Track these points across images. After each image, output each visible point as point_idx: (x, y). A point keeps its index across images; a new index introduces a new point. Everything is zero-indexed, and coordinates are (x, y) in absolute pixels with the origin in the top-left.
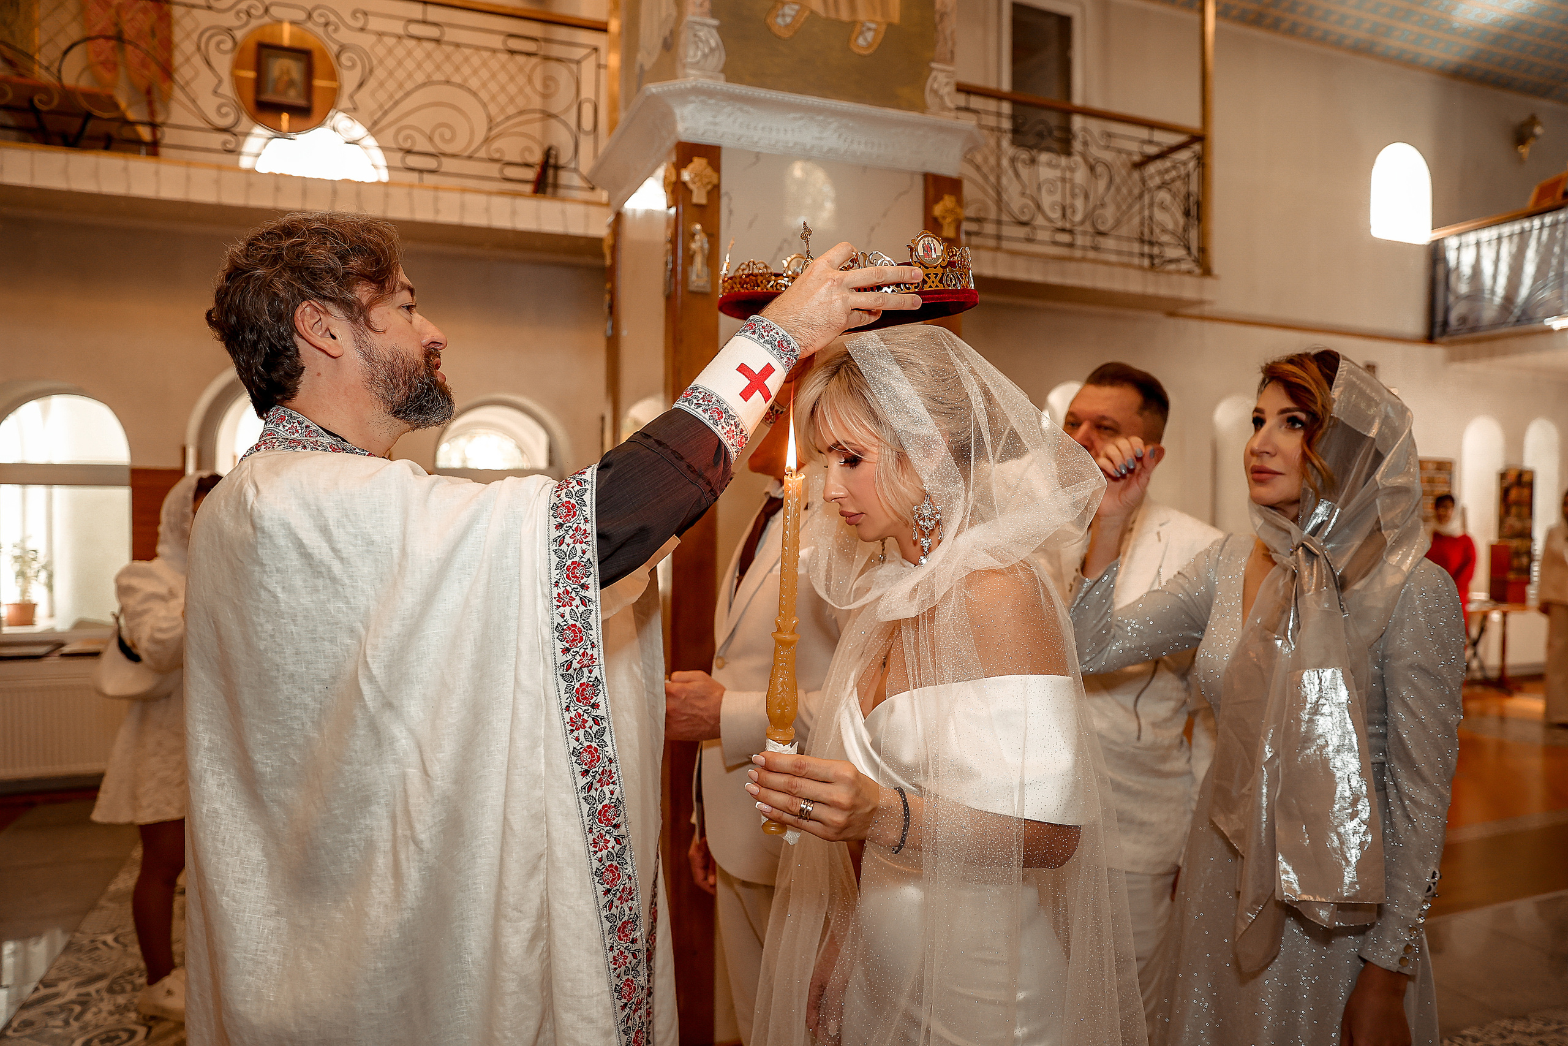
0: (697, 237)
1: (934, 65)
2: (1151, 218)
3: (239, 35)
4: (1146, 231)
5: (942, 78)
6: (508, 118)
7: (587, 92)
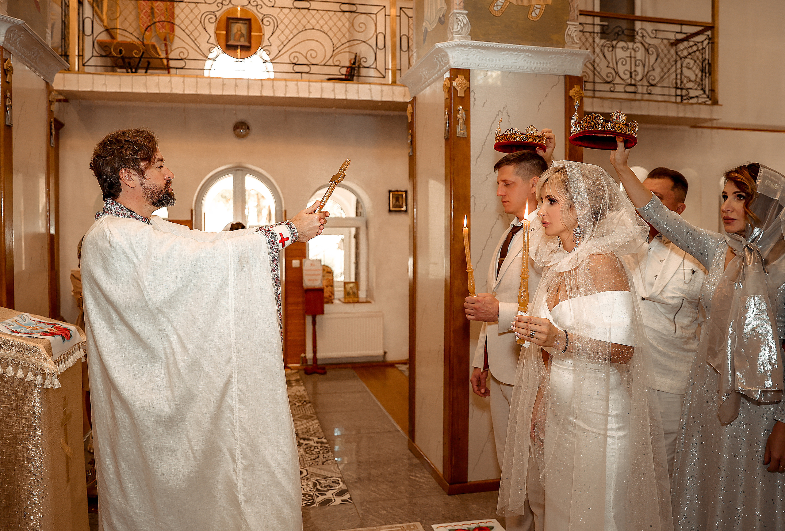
0: (460, 112)
1: (568, 22)
2: (681, 73)
3: (218, 14)
4: (679, 82)
5: (572, 28)
6: (342, 45)
7: (380, 29)
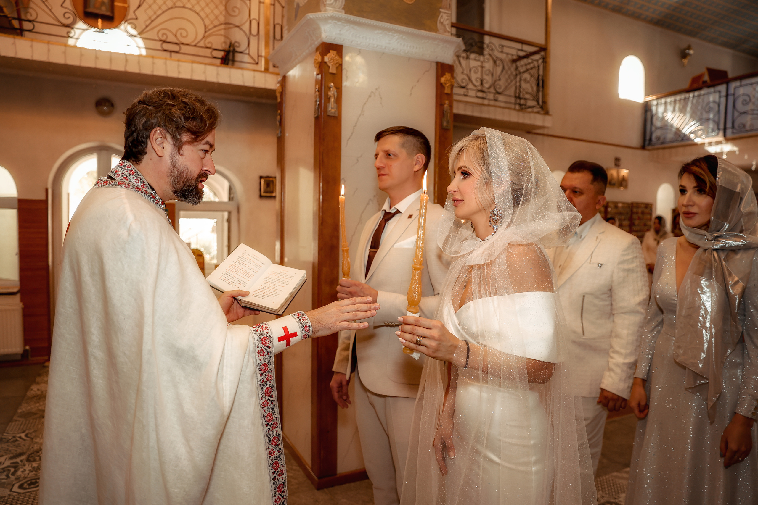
2: (520, 86)
4: (518, 92)
6: (215, 27)
